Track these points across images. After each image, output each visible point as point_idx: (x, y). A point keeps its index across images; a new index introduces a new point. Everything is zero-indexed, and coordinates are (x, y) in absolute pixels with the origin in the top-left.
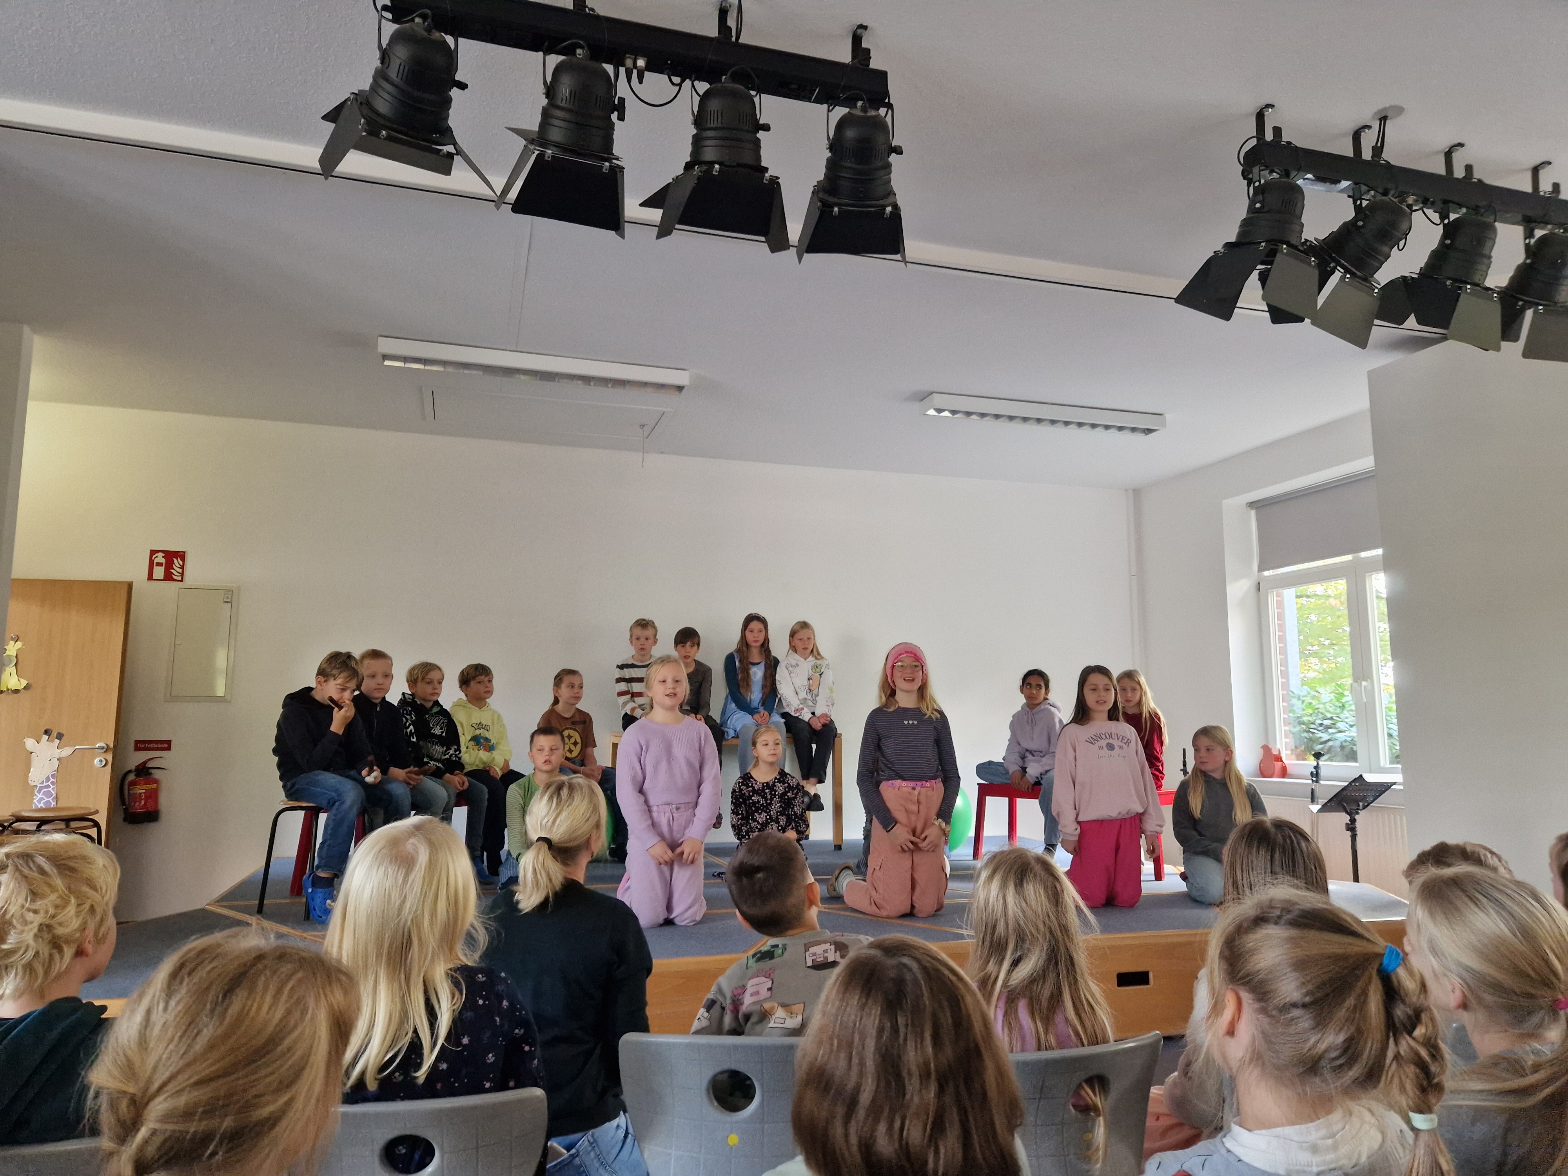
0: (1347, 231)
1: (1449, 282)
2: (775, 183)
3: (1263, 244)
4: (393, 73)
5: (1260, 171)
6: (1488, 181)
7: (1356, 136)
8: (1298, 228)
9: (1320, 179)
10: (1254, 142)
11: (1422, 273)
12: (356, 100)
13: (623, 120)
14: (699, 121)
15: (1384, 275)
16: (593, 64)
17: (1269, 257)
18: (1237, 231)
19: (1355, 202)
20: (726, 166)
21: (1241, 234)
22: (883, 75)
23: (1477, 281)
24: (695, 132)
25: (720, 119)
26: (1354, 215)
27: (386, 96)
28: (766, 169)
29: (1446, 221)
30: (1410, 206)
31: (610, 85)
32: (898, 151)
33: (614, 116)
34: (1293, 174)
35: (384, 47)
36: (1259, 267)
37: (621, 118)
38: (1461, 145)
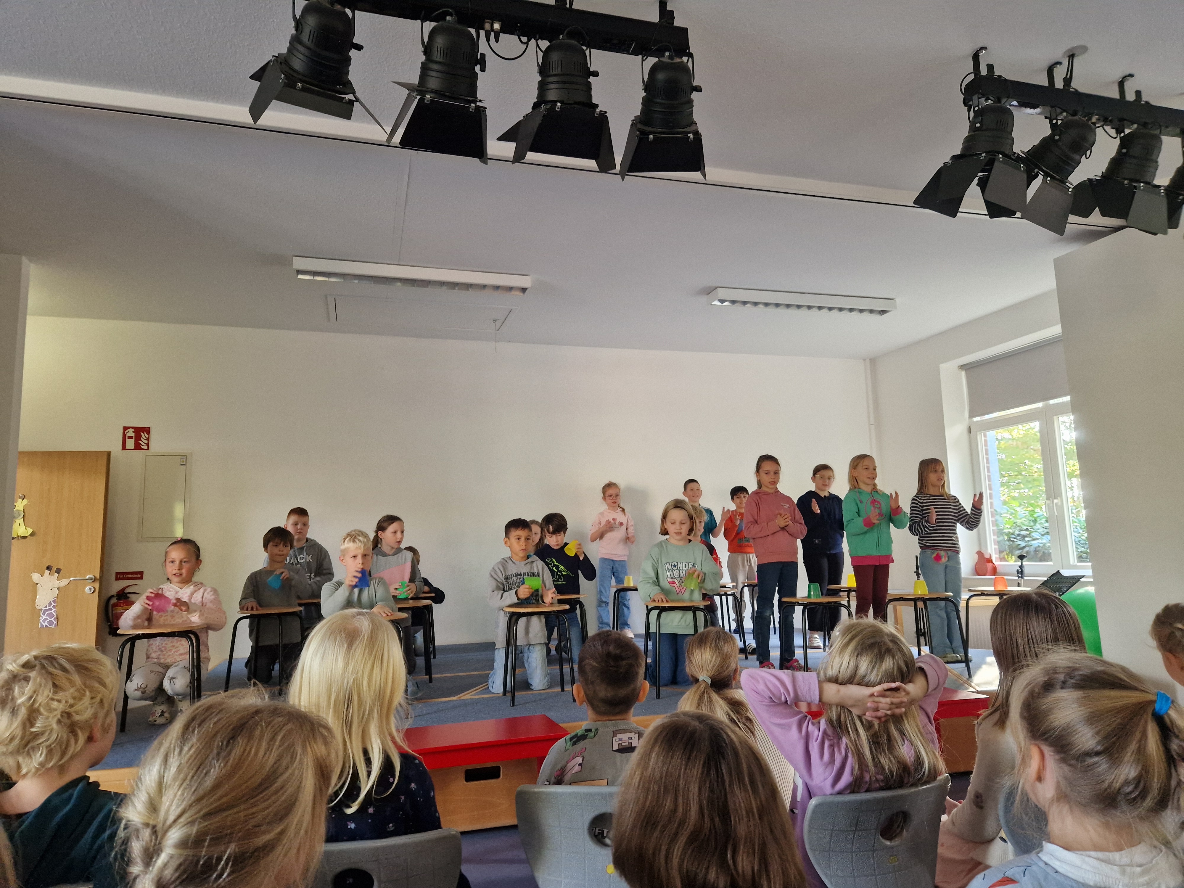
0: (1046, 143)
1: (1126, 182)
2: (603, 116)
3: (983, 155)
4: (305, 37)
5: (979, 98)
6: (1154, 103)
7: (1050, 71)
8: (1010, 142)
9: (1023, 104)
10: (972, 77)
11: (1104, 176)
12: (277, 61)
13: (484, 71)
14: (543, 70)
15: (1076, 178)
16: (460, 27)
17: (988, 167)
18: (961, 146)
19: (1051, 122)
20: (567, 104)
21: (964, 149)
22: (684, 32)
23: (1148, 180)
24: (540, 79)
25: (559, 69)
26: (1050, 132)
27: (300, 56)
28: (597, 106)
29: (1122, 135)
30: (1094, 124)
31: (475, 44)
32: (698, 89)
33: (477, 68)
34: (1003, 101)
35: (298, 18)
36: (980, 174)
37: (483, 70)
38: (1131, 76)
